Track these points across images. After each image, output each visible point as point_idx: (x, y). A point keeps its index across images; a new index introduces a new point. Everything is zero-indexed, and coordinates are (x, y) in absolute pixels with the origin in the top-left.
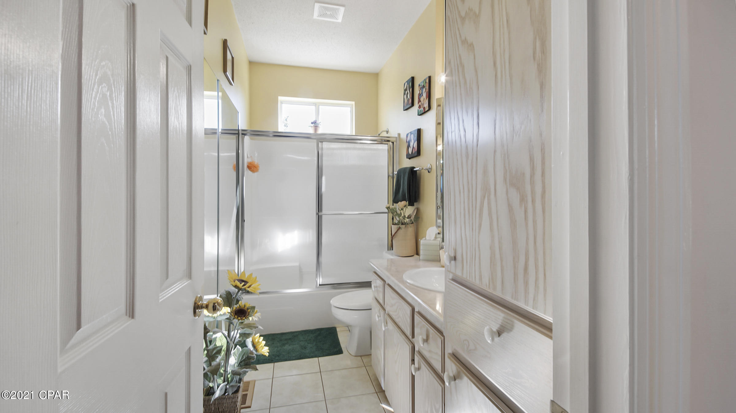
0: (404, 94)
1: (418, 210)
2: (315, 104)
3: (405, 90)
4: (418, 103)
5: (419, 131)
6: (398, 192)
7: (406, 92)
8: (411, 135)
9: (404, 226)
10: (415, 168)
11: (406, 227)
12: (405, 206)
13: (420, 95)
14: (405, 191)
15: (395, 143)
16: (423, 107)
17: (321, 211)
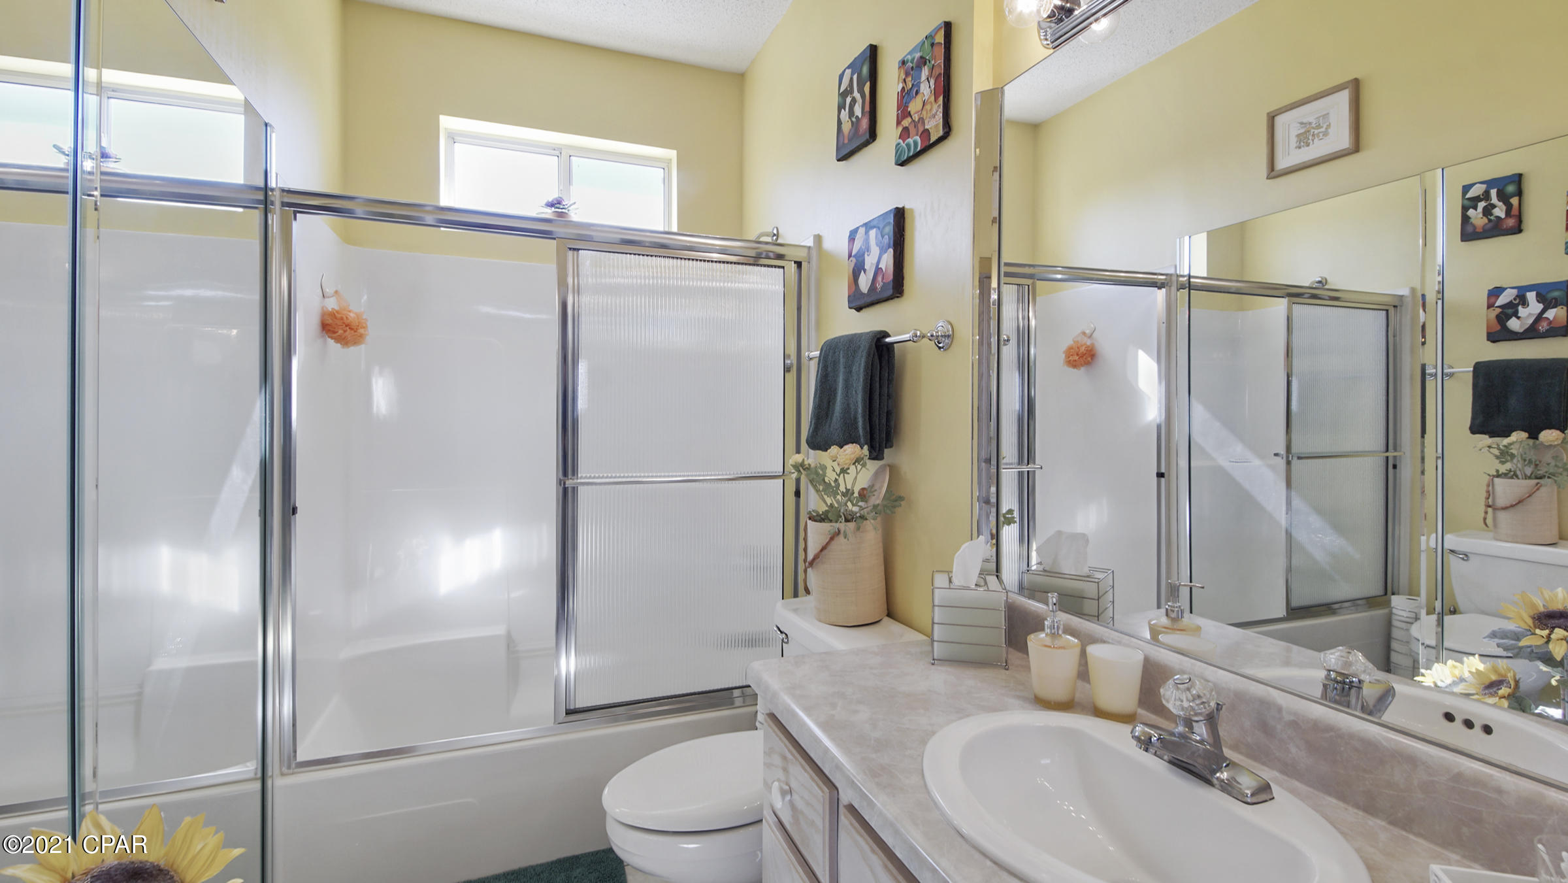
0: (841, 107)
1: (893, 470)
2: (557, 151)
3: (843, 95)
4: (898, 123)
5: (900, 215)
6: (827, 415)
7: (849, 100)
8: (867, 233)
9: (851, 525)
10: (888, 335)
11: (858, 529)
12: (858, 461)
13: (905, 97)
14: (856, 412)
15: (804, 265)
16: (921, 129)
17: (575, 472)
